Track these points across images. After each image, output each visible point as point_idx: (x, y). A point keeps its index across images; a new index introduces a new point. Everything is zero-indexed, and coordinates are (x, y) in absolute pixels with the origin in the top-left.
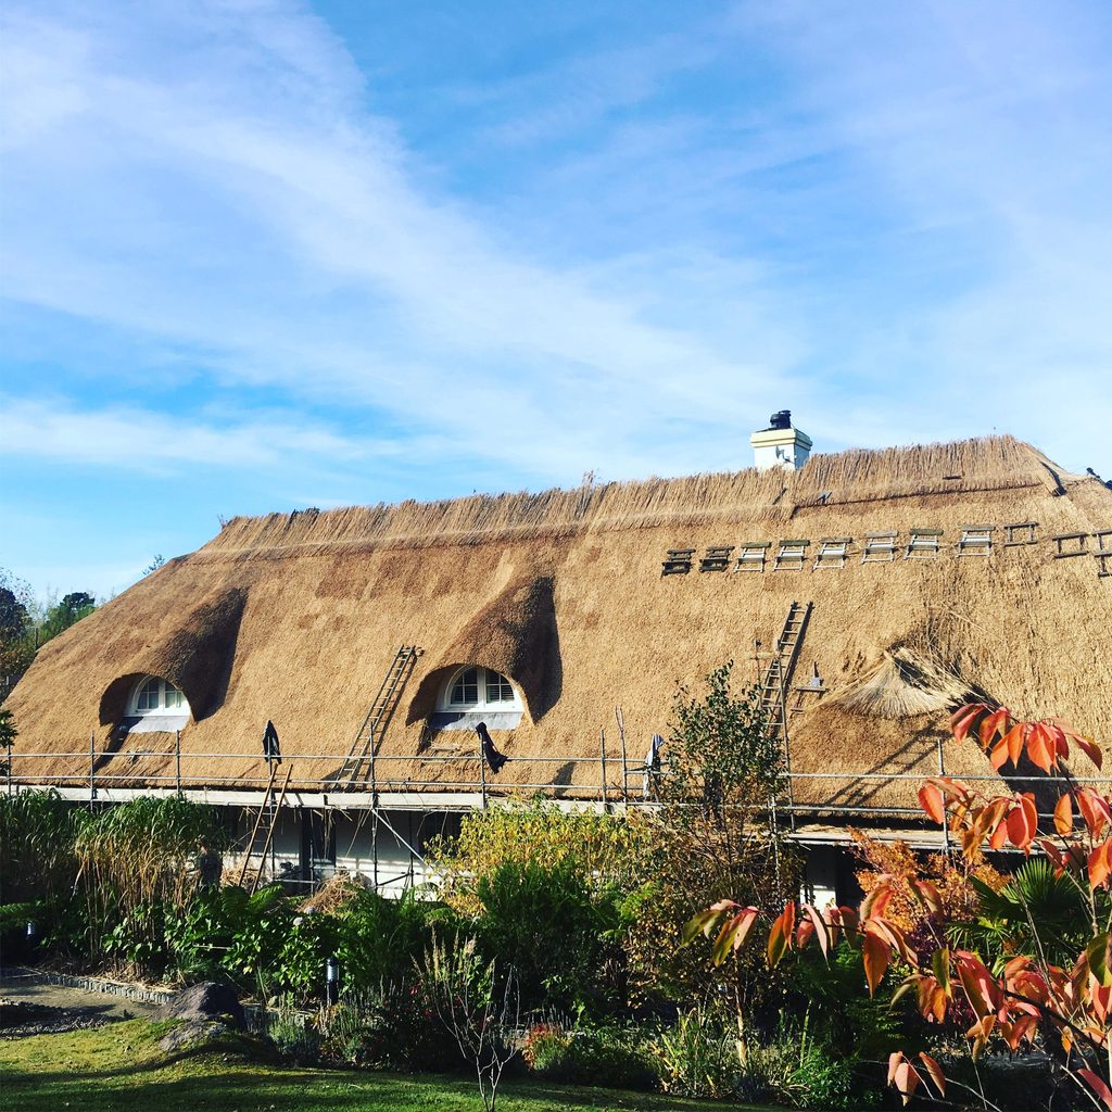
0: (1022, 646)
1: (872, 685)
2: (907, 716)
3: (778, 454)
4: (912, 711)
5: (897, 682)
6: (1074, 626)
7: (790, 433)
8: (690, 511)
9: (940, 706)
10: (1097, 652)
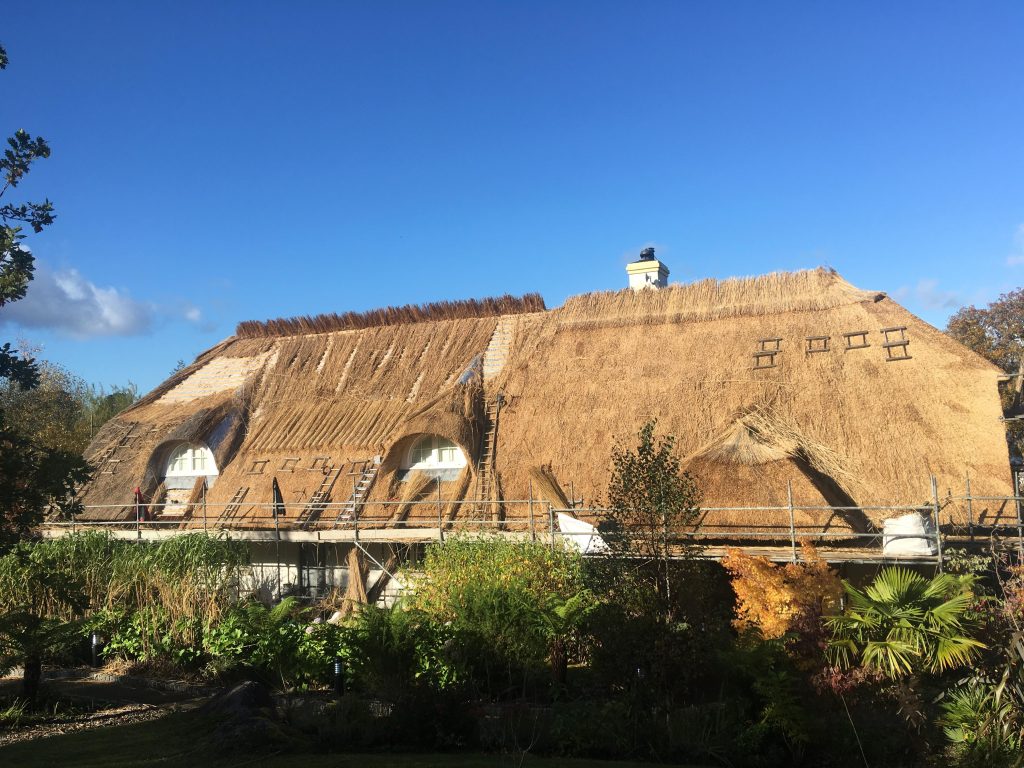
0: (834, 412)
1: (729, 442)
2: (758, 464)
3: (647, 278)
4: (762, 461)
5: (746, 440)
6: (872, 398)
7: (655, 264)
8: (585, 319)
9: (782, 456)
10: (888, 416)
